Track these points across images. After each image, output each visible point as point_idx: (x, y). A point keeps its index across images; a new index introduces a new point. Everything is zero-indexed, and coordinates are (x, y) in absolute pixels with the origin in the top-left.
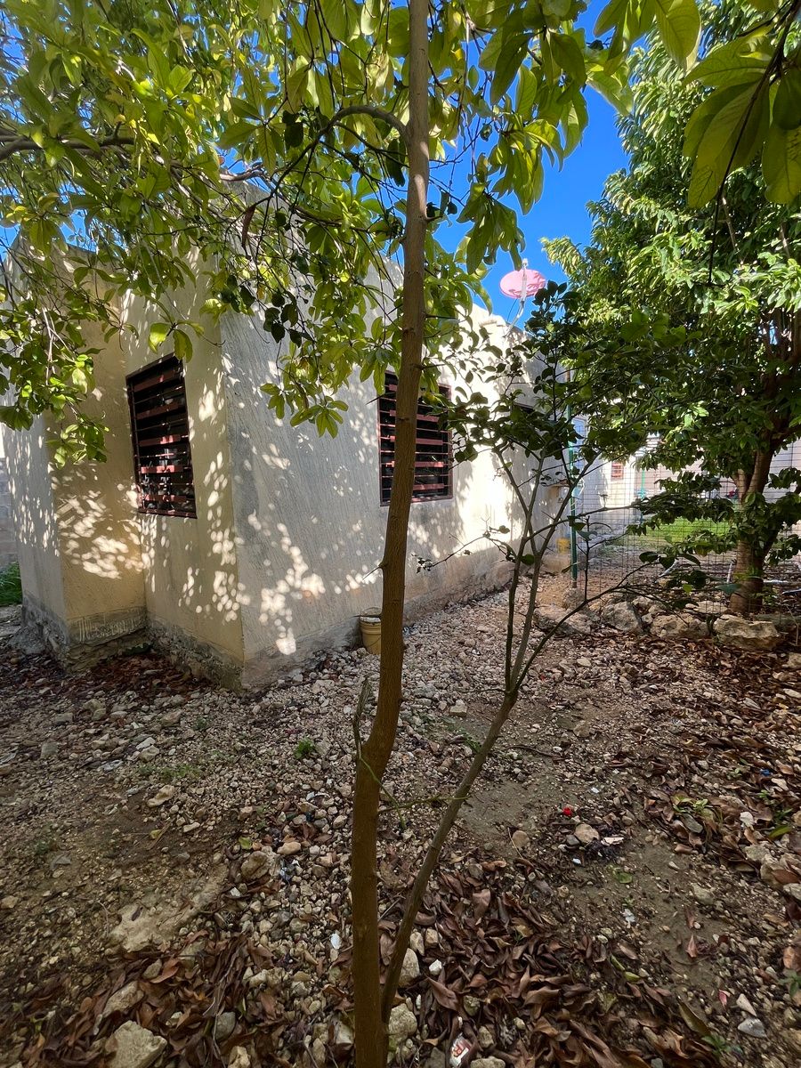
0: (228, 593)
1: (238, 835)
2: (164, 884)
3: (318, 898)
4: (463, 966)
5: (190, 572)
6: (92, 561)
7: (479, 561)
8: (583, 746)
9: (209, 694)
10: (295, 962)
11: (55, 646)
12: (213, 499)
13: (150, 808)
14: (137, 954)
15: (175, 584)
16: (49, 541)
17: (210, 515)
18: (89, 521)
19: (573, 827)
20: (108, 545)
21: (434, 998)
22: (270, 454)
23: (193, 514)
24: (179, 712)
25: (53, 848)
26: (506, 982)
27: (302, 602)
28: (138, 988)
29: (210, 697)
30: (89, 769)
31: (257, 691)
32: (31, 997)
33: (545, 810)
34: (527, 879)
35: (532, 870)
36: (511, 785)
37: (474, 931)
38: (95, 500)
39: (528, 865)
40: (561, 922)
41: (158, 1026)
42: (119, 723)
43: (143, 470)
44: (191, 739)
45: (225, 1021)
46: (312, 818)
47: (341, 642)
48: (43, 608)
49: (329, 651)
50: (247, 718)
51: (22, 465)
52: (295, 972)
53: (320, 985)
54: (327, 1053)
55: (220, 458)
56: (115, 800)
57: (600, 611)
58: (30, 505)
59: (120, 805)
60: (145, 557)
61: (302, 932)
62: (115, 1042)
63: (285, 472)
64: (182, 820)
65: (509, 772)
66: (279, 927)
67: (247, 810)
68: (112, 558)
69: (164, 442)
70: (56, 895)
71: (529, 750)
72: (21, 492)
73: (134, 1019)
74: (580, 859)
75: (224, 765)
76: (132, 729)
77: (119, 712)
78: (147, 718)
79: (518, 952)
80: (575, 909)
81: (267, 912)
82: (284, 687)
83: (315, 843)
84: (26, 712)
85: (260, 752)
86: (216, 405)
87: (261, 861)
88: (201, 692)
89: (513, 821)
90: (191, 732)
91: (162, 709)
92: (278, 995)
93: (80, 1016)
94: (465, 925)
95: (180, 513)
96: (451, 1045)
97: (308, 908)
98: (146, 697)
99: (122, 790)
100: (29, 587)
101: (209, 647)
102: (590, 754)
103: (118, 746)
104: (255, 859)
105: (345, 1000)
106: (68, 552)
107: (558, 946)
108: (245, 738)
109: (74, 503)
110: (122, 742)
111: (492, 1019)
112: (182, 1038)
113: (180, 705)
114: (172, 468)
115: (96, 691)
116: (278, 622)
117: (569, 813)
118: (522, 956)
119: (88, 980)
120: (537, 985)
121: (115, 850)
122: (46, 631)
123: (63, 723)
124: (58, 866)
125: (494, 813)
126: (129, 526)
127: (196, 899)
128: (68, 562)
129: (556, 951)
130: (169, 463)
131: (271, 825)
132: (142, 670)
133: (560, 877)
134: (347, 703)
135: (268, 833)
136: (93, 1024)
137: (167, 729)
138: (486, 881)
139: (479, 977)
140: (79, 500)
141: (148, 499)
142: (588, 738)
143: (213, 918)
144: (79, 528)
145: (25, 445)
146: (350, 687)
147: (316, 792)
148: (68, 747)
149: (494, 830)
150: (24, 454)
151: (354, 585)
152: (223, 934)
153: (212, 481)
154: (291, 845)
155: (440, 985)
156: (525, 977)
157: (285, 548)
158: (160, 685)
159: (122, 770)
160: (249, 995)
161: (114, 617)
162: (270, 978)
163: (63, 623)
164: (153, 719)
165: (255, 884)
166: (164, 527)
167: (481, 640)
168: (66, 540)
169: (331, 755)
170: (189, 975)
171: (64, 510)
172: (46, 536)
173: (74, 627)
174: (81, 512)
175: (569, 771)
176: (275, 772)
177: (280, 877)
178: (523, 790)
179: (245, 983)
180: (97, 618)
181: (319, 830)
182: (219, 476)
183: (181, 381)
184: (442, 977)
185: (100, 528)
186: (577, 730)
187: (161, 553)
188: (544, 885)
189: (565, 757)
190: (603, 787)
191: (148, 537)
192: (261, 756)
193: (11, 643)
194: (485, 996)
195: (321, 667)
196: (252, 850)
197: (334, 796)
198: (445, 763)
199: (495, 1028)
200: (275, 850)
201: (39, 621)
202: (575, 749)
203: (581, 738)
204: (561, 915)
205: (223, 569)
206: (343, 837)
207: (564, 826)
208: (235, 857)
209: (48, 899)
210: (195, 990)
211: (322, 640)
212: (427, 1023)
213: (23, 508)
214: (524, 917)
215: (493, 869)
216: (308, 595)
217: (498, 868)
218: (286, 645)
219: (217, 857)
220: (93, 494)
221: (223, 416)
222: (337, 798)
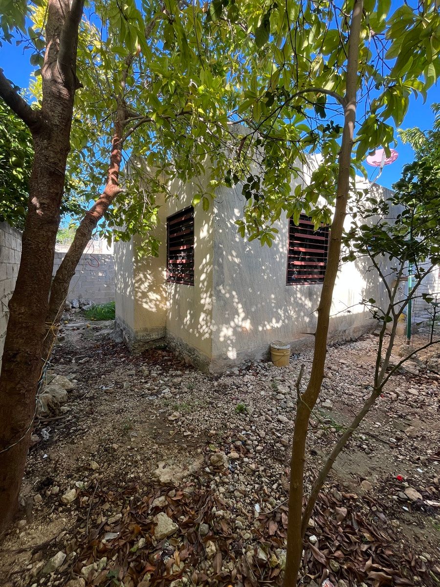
0: (207, 324)
1: (208, 443)
2: (176, 457)
3: (248, 484)
4: (330, 544)
5: (188, 312)
6: (146, 303)
7: (342, 322)
8: (412, 442)
9: (193, 373)
10: (236, 511)
11: (127, 340)
12: (203, 277)
13: (169, 421)
14: (165, 484)
15: (182, 317)
16: (130, 292)
17: (201, 285)
18: (146, 284)
19: (403, 488)
20: (153, 296)
21: (312, 554)
22: (232, 255)
23: (192, 283)
24: (180, 379)
25: (131, 428)
26: (356, 561)
27: (240, 333)
28: (166, 499)
29: (194, 374)
30: (143, 397)
31: (216, 375)
32: (125, 489)
33: (384, 474)
34: (371, 509)
35: (374, 505)
36: (360, 454)
37: (336, 527)
38: (149, 274)
39: (372, 502)
40: (394, 541)
41: (175, 519)
42: (155, 379)
43: (171, 262)
44: (186, 392)
45: (204, 527)
46: (244, 443)
47: (259, 357)
48: (124, 322)
49: (253, 361)
50: (212, 388)
51: (121, 258)
52: (237, 516)
53: (250, 527)
54: (254, 560)
55: (208, 256)
56: (154, 414)
57: (427, 362)
58: (123, 276)
59: (156, 416)
60: (168, 303)
61: (240, 498)
62: (157, 519)
63: (238, 265)
64: (183, 429)
65: (360, 446)
66: (229, 492)
67: (213, 432)
68: (154, 302)
69: (182, 248)
70: (132, 448)
71: (373, 437)
72: (120, 269)
73: (165, 512)
74: (408, 507)
75: (201, 408)
76: (160, 383)
77: (154, 374)
78: (166, 379)
79: (365, 547)
80: (404, 535)
81: (223, 483)
82: (230, 376)
83: (246, 457)
84: (117, 368)
85: (219, 405)
86: (208, 231)
87: (220, 457)
88: (190, 371)
89: (362, 475)
90: (186, 390)
91: (172, 376)
92: (229, 524)
93: (143, 503)
94: (331, 522)
95: (186, 283)
96: (322, 582)
97: (243, 487)
98: (165, 369)
99: (157, 409)
100: (118, 313)
101: (194, 350)
102: (416, 448)
103: (154, 389)
104: (218, 456)
105: (262, 538)
106: (137, 298)
107: (391, 553)
108: (211, 397)
109: (141, 275)
110: (156, 388)
111: (348, 578)
112: (185, 528)
113: (181, 376)
114: (184, 261)
115: (144, 363)
116: (229, 342)
117: (400, 479)
118: (367, 550)
119: (145, 489)
120: (377, 570)
121: (155, 435)
122: (124, 333)
123: (131, 375)
124: (133, 436)
125: (349, 467)
126: (162, 288)
127: (190, 467)
128: (137, 302)
129: (390, 555)
130: (183, 259)
131: (224, 442)
132: (163, 357)
133: (393, 514)
134: (262, 389)
135: (223, 445)
136: (148, 508)
137: (175, 386)
138: (344, 503)
139: (339, 552)
140: (144, 274)
141: (171, 275)
142: (415, 438)
143: (197, 478)
144: (142, 287)
145: (123, 249)
146: (264, 381)
147: (247, 431)
148: (134, 386)
149: (349, 476)
150: (123, 253)
151: (268, 327)
152: (202, 487)
153: (203, 268)
154: (234, 454)
155: (316, 548)
156: (369, 563)
157: (235, 304)
158: (171, 364)
159: (157, 401)
160: (215, 519)
161: (152, 330)
162: (225, 515)
163: (132, 330)
164: (168, 380)
165: (217, 469)
166: (178, 289)
167: (342, 368)
168: (137, 292)
169: (254, 414)
170: (188, 501)
171: (137, 278)
172: (128, 290)
173: (137, 332)
174: (144, 279)
175: (401, 455)
176: (226, 417)
177: (229, 468)
178: (368, 459)
179: (213, 514)
180: (146, 330)
181: (248, 451)
182: (207, 266)
183: (192, 219)
184: (317, 544)
185: (150, 288)
186: (408, 432)
187: (176, 302)
188: (382, 516)
189: (398, 446)
190: (425, 470)
191: (170, 293)
192: (218, 407)
193: (110, 336)
194: (343, 564)
195: (248, 368)
196: (215, 452)
197: (256, 436)
198: (319, 432)
199: (349, 583)
200: (227, 454)
201: (122, 328)
202: (405, 443)
203: (410, 437)
204: (394, 536)
205: (205, 312)
206: (261, 458)
207: (397, 486)
208: (207, 453)
209: (129, 449)
210: (190, 508)
211: (250, 354)
212: (308, 565)
213: (120, 277)
214: (368, 529)
215: (349, 497)
216: (245, 330)
217: (352, 498)
218: (232, 354)
219: (199, 450)
220: (149, 272)
221: (211, 236)
222: (258, 437)
